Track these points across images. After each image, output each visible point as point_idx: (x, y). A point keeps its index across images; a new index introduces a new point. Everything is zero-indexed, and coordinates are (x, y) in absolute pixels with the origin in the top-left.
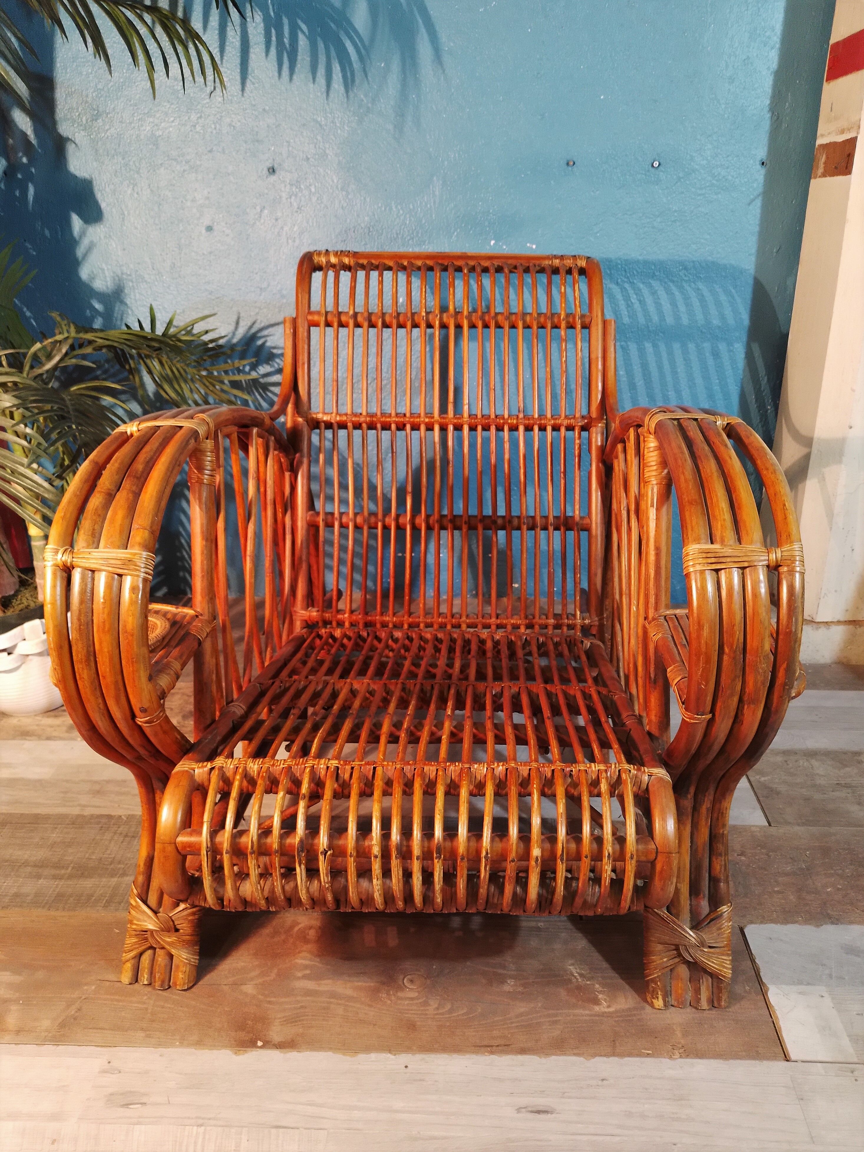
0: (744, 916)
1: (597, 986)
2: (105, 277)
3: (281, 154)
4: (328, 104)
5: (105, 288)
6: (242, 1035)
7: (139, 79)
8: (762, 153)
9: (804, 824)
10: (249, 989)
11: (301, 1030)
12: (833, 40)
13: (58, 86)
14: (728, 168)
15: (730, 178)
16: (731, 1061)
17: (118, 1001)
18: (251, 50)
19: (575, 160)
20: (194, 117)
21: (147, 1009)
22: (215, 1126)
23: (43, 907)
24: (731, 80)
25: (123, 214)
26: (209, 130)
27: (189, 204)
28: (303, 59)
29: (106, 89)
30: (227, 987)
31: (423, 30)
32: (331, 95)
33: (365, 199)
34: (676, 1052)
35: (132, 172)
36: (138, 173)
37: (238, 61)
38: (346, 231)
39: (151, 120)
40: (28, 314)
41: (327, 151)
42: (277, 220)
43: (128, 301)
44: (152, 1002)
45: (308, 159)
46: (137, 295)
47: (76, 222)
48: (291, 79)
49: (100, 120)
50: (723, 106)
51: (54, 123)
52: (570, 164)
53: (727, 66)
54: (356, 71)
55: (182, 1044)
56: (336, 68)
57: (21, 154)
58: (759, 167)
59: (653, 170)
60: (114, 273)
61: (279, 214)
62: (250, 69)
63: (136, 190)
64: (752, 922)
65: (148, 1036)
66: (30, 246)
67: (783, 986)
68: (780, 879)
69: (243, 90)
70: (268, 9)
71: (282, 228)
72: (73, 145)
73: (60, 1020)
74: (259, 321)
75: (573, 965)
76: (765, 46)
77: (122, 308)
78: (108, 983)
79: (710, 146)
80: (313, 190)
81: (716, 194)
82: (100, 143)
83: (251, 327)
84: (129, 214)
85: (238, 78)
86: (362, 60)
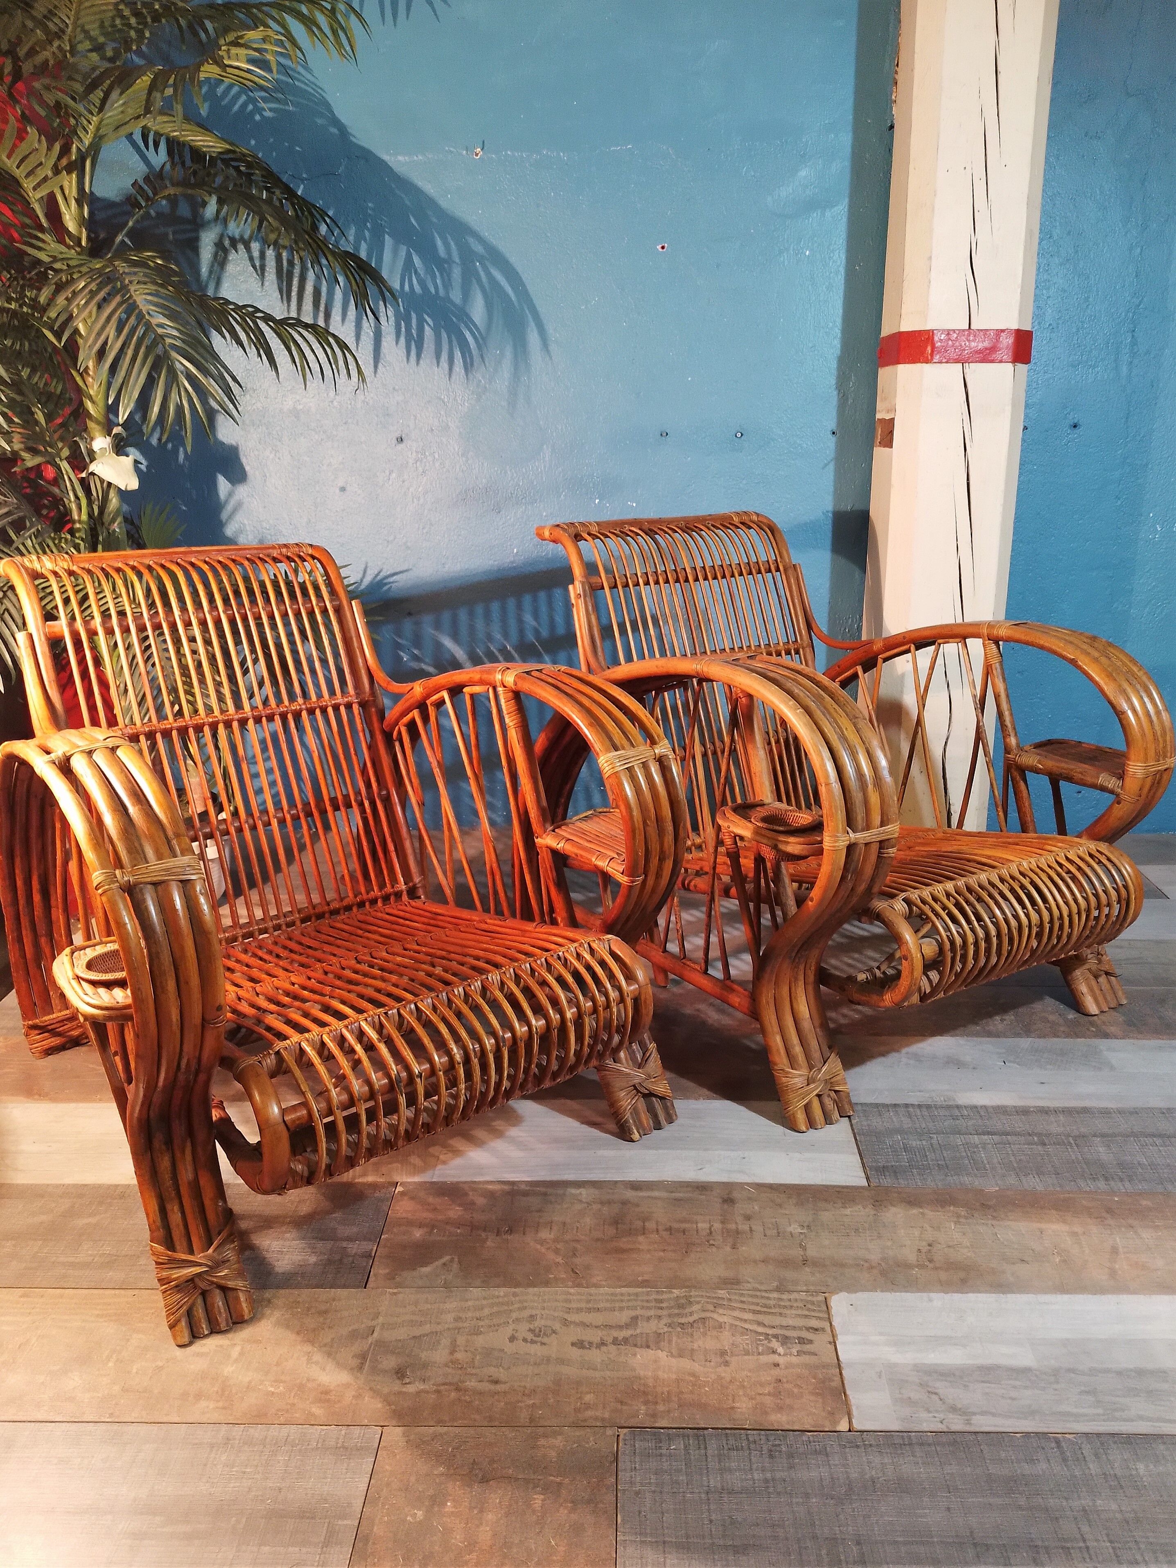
3: (409, 426)
4: (450, 384)
8: (832, 424)
12: (883, 335)
14: (802, 437)
15: (805, 446)
18: (384, 340)
19: (668, 431)
24: (801, 364)
25: (265, 476)
26: (345, 405)
27: (325, 468)
28: (429, 347)
31: (532, 325)
32: (453, 377)
33: (483, 464)
35: (275, 440)
36: (280, 440)
37: (372, 348)
38: (465, 492)
39: (294, 396)
41: (450, 424)
42: (403, 482)
45: (432, 430)
47: (223, 484)
48: (418, 363)
50: (795, 385)
52: (664, 434)
53: (797, 352)
54: (475, 357)
56: (458, 354)
58: (830, 436)
59: (737, 439)
60: (254, 527)
61: (406, 477)
62: (382, 354)
63: (277, 455)
66: (180, 502)
69: (375, 372)
70: (399, 307)
71: (408, 488)
74: (385, 570)
76: (827, 337)
79: (785, 419)
80: (437, 456)
81: (794, 459)
83: (377, 575)
84: (270, 476)
85: (372, 362)
86: (479, 347)
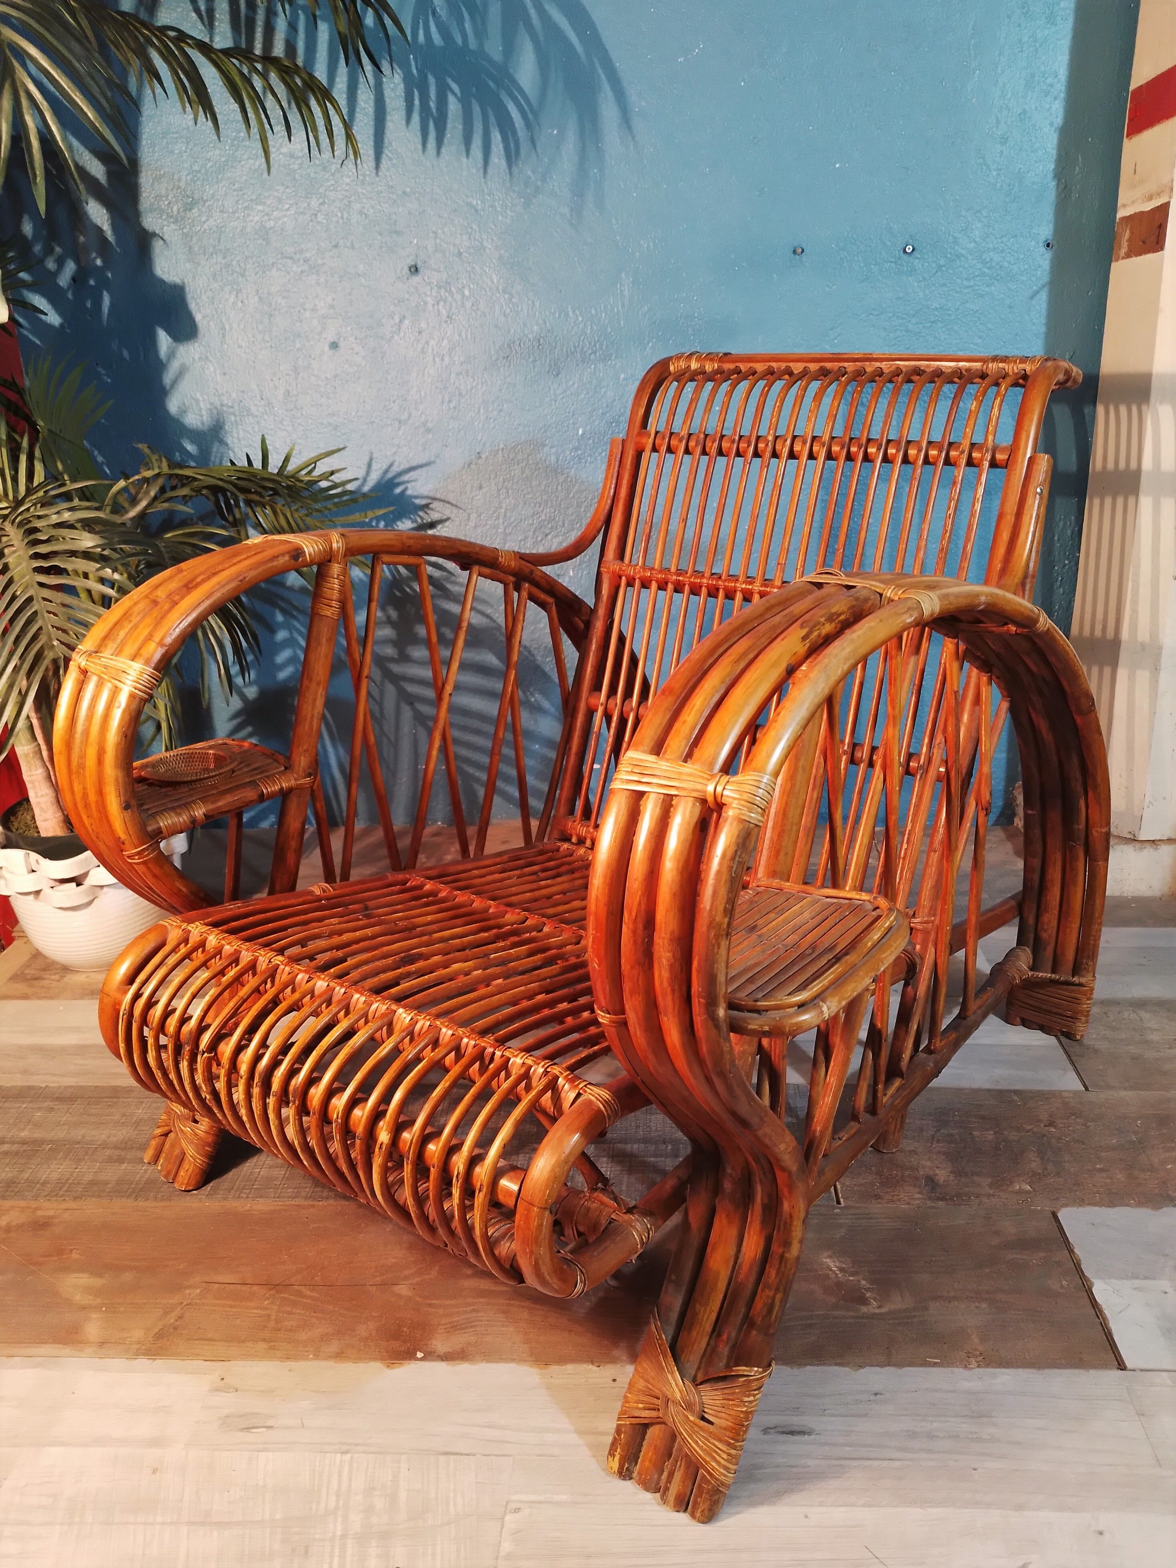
0: (1057, 1199)
1: (863, 1282)
2: (200, 409)
3: (426, 248)
4: (486, 183)
5: (199, 424)
6: (395, 1345)
7: (246, 157)
8: (1046, 231)
9: (1132, 1088)
10: (403, 1289)
11: (473, 1339)
12: (1134, 85)
13: (143, 169)
14: (1002, 252)
15: (1006, 264)
16: (1047, 1371)
17: (231, 1307)
18: (388, 118)
19: (804, 246)
20: (314, 203)
21: (269, 1316)
22: (365, 1452)
23: (129, 1196)
24: (1004, 140)
25: (223, 328)
26: (335, 219)
27: (308, 314)
28: (454, 127)
29: (203, 171)
30: (374, 1288)
31: (606, 88)
32: (490, 171)
33: (533, 302)
34: (973, 1360)
35: (235, 275)
36: (243, 275)
37: (371, 131)
38: (509, 346)
39: (260, 208)
40: (100, 459)
41: (485, 244)
42: (420, 332)
43: (229, 440)
44: (276, 1307)
45: (460, 254)
46: (241, 432)
47: (163, 339)
48: (438, 153)
49: (195, 210)
50: (995, 173)
51: (137, 214)
52: (798, 251)
53: (998, 122)
54: (521, 139)
55: (317, 1357)
56: (496, 137)
57: (94, 255)
58: (1042, 249)
59: (905, 257)
60: (211, 404)
61: (423, 325)
62: (386, 141)
63: (240, 298)
64: (1066, 1205)
65: (272, 1348)
66: (103, 372)
67: (1113, 1281)
68: (1103, 1154)
69: (377, 167)
70: (410, 66)
71: (427, 342)
72: (161, 242)
73: (156, 1330)
74: (396, 463)
75: (830, 1257)
76: (1046, 96)
77: (222, 449)
78: (217, 1286)
79: (979, 225)
80: (467, 293)
81: (988, 286)
82: (194, 239)
83: (386, 471)
84: (231, 328)
85: (371, 153)
86: (528, 125)
